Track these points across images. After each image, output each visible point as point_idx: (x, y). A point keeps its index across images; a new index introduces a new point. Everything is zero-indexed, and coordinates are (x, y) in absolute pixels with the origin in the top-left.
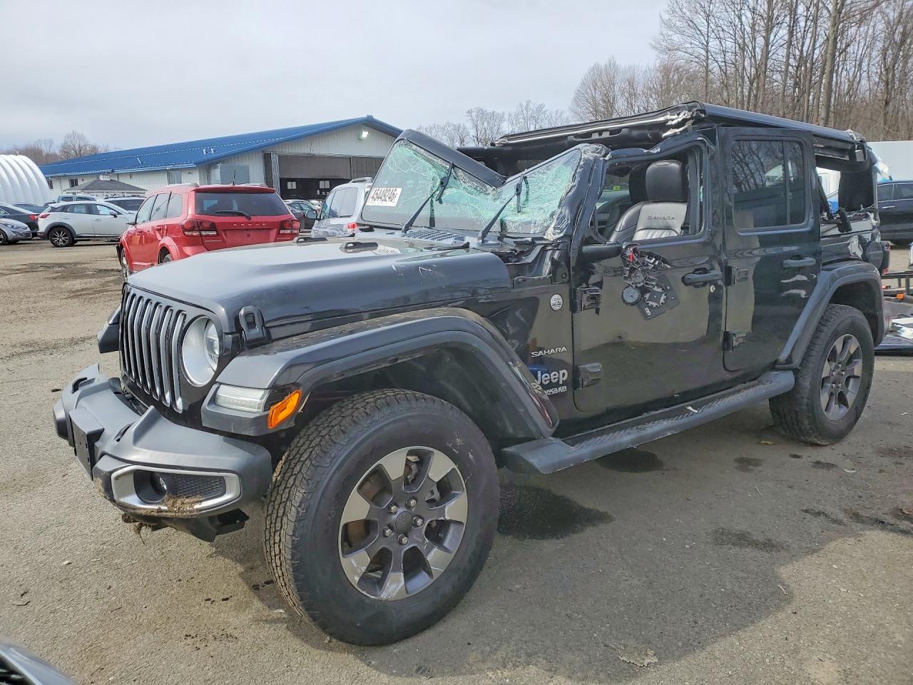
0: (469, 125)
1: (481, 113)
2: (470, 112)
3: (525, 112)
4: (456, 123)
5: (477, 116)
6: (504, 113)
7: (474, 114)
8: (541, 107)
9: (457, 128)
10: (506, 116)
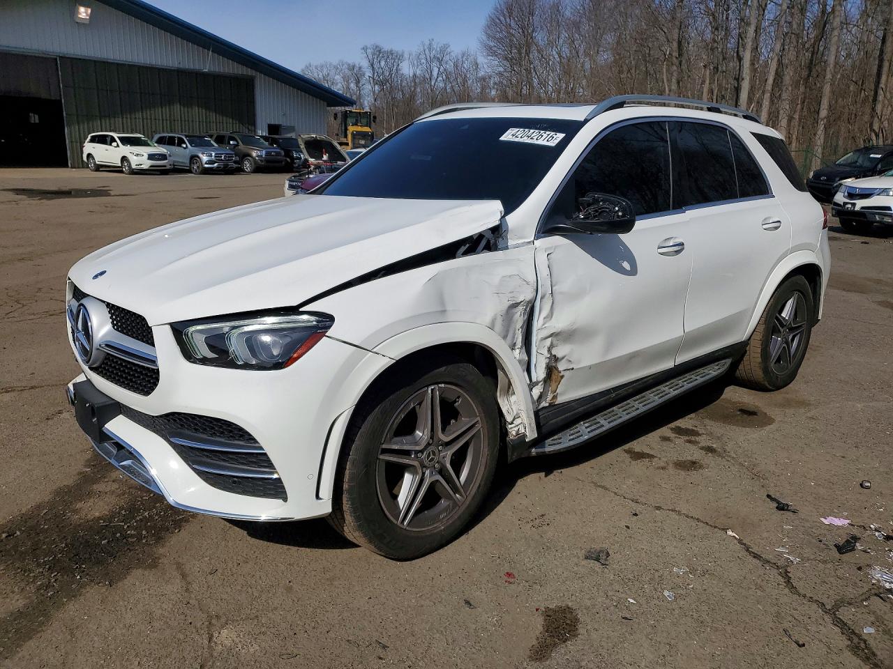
0: (365, 64)
1: (378, 51)
2: (365, 49)
3: (427, 52)
4: (351, 62)
5: (373, 54)
6: (403, 52)
7: (369, 51)
8: (446, 46)
9: (352, 68)
10: (406, 56)
